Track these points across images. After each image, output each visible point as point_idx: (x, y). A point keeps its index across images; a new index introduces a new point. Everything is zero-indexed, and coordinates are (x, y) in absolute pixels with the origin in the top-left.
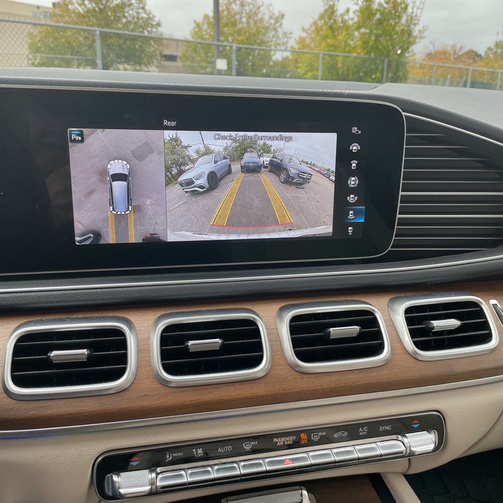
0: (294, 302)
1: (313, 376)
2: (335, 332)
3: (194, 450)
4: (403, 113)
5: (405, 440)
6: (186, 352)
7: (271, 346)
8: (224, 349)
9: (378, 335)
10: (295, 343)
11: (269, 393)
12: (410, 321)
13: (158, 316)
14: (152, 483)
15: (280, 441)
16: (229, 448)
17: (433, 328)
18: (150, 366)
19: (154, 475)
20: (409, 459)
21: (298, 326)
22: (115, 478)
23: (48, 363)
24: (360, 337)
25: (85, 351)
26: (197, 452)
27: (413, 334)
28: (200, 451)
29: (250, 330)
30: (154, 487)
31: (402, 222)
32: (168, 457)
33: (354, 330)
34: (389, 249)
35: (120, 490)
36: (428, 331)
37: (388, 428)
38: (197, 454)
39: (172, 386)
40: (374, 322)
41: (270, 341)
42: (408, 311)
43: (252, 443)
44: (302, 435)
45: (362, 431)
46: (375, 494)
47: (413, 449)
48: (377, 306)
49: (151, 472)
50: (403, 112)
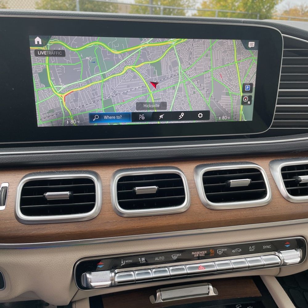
0: (205, 163)
1: (219, 211)
2: (234, 183)
3: (140, 259)
4: (282, 35)
5: (280, 255)
6: (134, 195)
7: (190, 192)
8: (159, 193)
9: (263, 185)
10: (207, 190)
11: (189, 223)
12: (284, 176)
13: (115, 170)
14: (112, 279)
15: (196, 254)
16: (162, 258)
17: (301, 181)
18: (110, 203)
19: (113, 274)
20: (280, 268)
21: (208, 178)
22: (88, 276)
23: (44, 200)
24: (251, 186)
25: (68, 193)
26: (141, 260)
27: (287, 184)
28: (143, 259)
29: (176, 180)
30: (113, 282)
31: (279, 110)
32: (122, 262)
33: (247, 181)
34: (269, 128)
35: (92, 284)
36: (297, 183)
37: (269, 247)
38: (141, 261)
39: (125, 216)
40: (260, 176)
41: (189, 188)
42: (283, 169)
43: (177, 255)
44: (211, 251)
45: (251, 249)
46: (257, 289)
47: (286, 261)
48: (261, 165)
49: (111, 272)
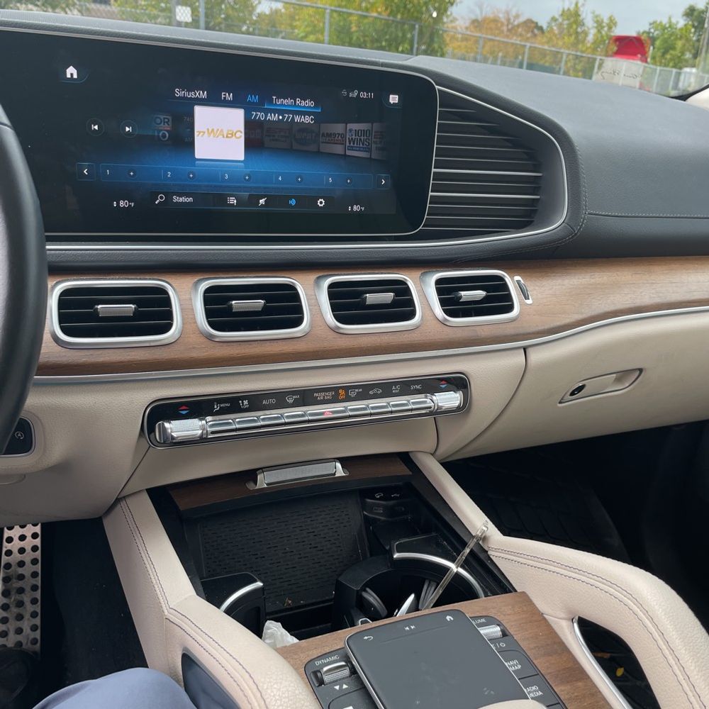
0: (330, 273)
1: (350, 336)
2: (371, 298)
3: (240, 402)
4: (437, 87)
5: (434, 398)
6: (229, 312)
7: (310, 310)
8: (265, 310)
9: (410, 303)
10: (334, 308)
11: (311, 350)
12: (440, 291)
13: (196, 280)
14: (203, 428)
15: (320, 396)
16: (273, 401)
17: (461, 297)
18: (195, 322)
19: (204, 422)
20: (435, 418)
21: (336, 292)
22: (167, 425)
23: (95, 316)
24: (394, 304)
25: (133, 306)
26: (243, 403)
27: (443, 303)
28: (246, 402)
29: (290, 294)
30: (205, 432)
31: (435, 200)
32: (215, 407)
33: (388, 297)
34: (420, 228)
35: (173, 434)
36: (457, 301)
37: (418, 387)
38: (243, 405)
39: (217, 340)
40: (407, 291)
41: (309, 305)
42: (439, 282)
43: (294, 397)
44: (340, 391)
45: (395, 390)
47: (440, 404)
48: (410, 279)
49: (201, 420)
50: (437, 85)
